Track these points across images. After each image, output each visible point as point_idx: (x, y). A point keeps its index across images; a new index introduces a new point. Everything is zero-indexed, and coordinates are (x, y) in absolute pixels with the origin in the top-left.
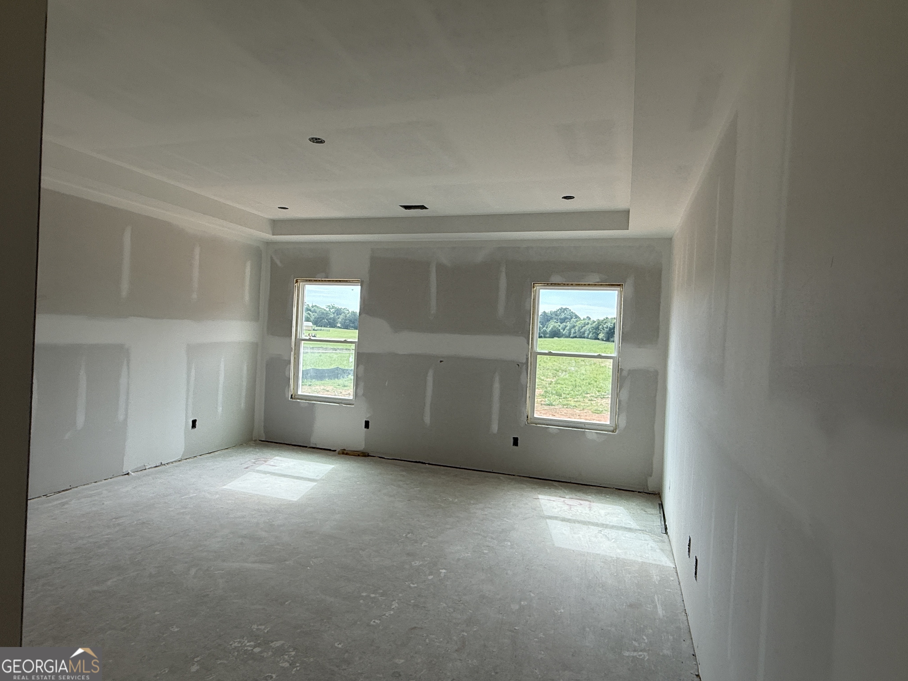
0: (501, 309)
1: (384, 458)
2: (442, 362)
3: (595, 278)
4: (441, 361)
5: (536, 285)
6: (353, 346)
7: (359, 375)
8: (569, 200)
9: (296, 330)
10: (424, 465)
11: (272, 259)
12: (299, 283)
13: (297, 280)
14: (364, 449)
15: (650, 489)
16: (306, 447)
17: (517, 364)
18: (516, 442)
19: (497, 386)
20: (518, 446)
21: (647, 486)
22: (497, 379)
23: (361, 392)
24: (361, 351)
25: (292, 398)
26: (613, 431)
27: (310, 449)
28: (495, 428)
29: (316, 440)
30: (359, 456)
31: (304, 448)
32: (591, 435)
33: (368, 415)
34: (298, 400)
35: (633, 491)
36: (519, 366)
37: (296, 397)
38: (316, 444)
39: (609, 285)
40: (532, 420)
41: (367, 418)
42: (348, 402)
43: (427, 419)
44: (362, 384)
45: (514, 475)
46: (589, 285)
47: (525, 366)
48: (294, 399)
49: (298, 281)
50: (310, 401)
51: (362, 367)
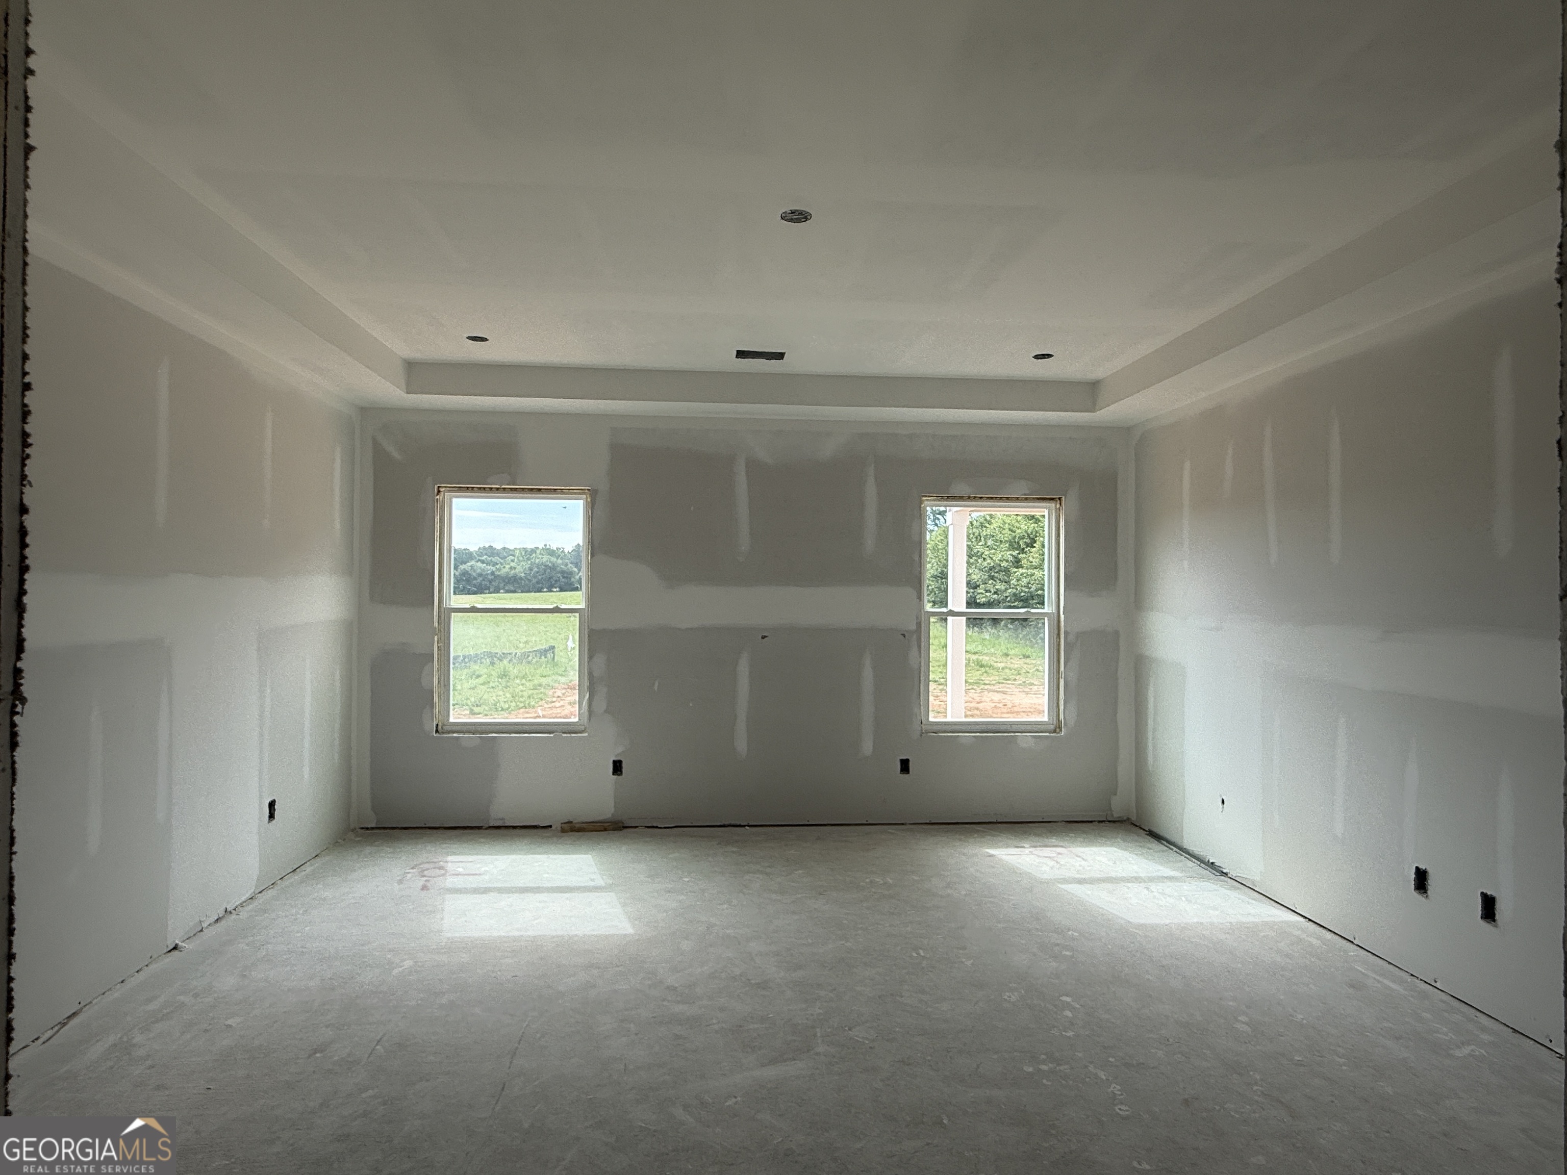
0: (870, 542)
1: (657, 827)
2: (766, 639)
3: (1021, 488)
4: (763, 637)
5: (925, 498)
6: (575, 619)
7: (596, 674)
8: (1039, 360)
9: (440, 591)
10: (742, 829)
11: (375, 443)
12: (442, 493)
13: (439, 487)
14: (612, 814)
15: (1116, 815)
16: (480, 828)
17: (902, 635)
18: (905, 766)
19: (868, 674)
20: (908, 773)
21: (1111, 810)
22: (868, 662)
23: (601, 705)
24: (593, 627)
25: (437, 731)
26: (1055, 731)
27: (487, 831)
28: (867, 747)
29: (502, 809)
30: (605, 830)
31: (477, 831)
32: (1025, 741)
33: (620, 749)
34: (455, 735)
35: (1091, 822)
36: (905, 637)
37: (445, 728)
38: (503, 819)
39: (1038, 499)
40: (929, 727)
41: (616, 756)
42: (570, 728)
43: (742, 745)
44: (602, 691)
45: (903, 824)
46: (1007, 498)
47: (915, 636)
48: (443, 733)
49: (441, 489)
50: (483, 733)
51: (600, 660)
